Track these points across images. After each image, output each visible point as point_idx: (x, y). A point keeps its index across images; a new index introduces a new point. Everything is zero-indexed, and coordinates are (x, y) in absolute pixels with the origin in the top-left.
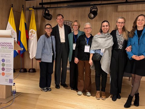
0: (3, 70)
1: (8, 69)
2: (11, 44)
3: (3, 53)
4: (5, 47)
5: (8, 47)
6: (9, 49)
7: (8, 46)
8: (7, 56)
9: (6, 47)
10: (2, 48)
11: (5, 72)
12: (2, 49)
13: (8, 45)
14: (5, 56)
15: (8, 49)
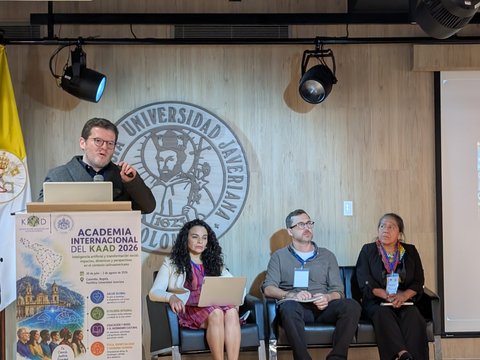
0: (95, 335)
1: (117, 326)
2: (128, 232)
3: (96, 270)
4: (102, 246)
5: (116, 245)
6: (123, 253)
7: (115, 240)
8: (111, 278)
9: (108, 245)
10: (91, 249)
11: (103, 339)
12: (93, 254)
13: (116, 236)
14: (104, 281)
15: (116, 252)
